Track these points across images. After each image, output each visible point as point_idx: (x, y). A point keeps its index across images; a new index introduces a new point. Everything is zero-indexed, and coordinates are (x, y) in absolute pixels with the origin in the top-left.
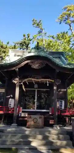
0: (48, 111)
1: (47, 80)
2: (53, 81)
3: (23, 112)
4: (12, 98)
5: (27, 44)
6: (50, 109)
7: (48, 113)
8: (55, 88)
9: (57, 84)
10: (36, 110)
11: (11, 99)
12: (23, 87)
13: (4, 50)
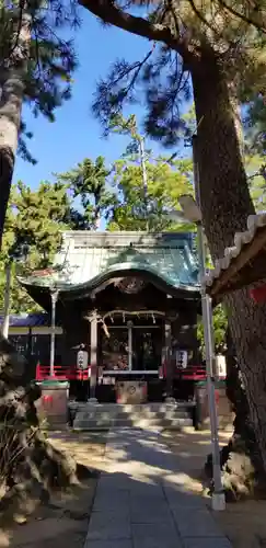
0: (156, 372)
1: (152, 312)
2: (163, 314)
3: (105, 376)
4: (83, 350)
5: (96, 186)
6: (161, 368)
7: (156, 376)
8: (167, 327)
9: (172, 319)
10: (130, 372)
11: (81, 352)
12: (105, 327)
13: (36, 210)
